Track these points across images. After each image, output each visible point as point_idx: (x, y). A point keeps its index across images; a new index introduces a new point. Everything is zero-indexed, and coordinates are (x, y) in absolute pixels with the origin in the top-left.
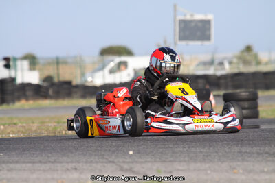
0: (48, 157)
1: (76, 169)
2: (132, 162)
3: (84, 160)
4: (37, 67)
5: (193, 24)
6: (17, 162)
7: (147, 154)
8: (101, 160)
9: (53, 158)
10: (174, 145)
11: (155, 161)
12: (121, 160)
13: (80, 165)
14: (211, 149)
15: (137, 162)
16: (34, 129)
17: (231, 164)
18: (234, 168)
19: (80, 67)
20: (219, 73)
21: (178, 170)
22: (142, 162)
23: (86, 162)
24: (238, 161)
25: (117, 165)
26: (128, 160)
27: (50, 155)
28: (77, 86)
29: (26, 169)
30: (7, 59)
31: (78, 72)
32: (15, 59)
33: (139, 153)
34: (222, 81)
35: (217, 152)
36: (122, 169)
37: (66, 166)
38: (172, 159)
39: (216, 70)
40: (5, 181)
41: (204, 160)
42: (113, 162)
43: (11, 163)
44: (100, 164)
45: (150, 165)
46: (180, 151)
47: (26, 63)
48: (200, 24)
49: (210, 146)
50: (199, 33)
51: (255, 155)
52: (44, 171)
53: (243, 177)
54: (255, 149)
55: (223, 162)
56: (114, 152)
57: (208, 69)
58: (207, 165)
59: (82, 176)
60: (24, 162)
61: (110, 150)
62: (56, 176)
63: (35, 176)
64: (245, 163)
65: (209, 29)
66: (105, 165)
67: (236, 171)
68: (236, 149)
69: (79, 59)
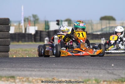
1: (87, 72)
2: (113, 70)
4: (71, 25)
6: (61, 68)
7: (120, 66)
8: (99, 68)
9: (77, 67)
11: (124, 70)
12: (108, 69)
13: (89, 70)
15: (115, 70)
19: (91, 25)
22: (117, 70)
23: (92, 69)
25: (106, 71)
26: (111, 69)
27: (76, 65)
28: (89, 34)
29: (65, 71)
30: (58, 21)
31: (90, 28)
32: (62, 21)
33: (116, 65)
36: (108, 73)
37: (83, 70)
40: (55, 77)
42: (104, 69)
43: (58, 68)
44: (98, 70)
45: (121, 71)
47: (66, 23)
52: (73, 72)
56: (105, 65)
59: (90, 75)
60: (64, 68)
61: (103, 64)
62: (78, 75)
63: (69, 75)
66: (101, 70)
69: (90, 22)
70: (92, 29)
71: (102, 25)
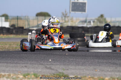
0: (14, 61)
1: (26, 67)
2: (51, 65)
3: (30, 63)
4: (8, 20)
5: (78, 4)
7: (57, 61)
8: (37, 63)
9: (16, 61)
10: (69, 57)
11: (61, 65)
12: (46, 63)
13: (28, 64)
14: (86, 60)
15: (53, 64)
16: (7, 47)
17: (94, 67)
18: (96, 69)
19: (28, 21)
20: (89, 26)
21: (71, 69)
22: (55, 65)
23: (31, 64)
24: (98, 66)
25: (44, 65)
26: (49, 64)
27: (14, 60)
28: (26, 29)
29: (4, 65)
31: (27, 23)
33: (54, 60)
34: (90, 30)
35: (88, 62)
36: (46, 68)
37: (22, 65)
38: (68, 64)
39: (87, 24)
41: (82, 65)
42: (42, 64)
44: (37, 65)
45: (58, 66)
46: (72, 60)
47: (3, 18)
48: (81, 4)
49: (85, 59)
50: (80, 8)
51: (105, 63)
52: (12, 67)
53: (100, 73)
54: (105, 61)
55: (91, 66)
56: (43, 60)
57: (84, 24)
58: (84, 67)
59: (29, 70)
60: (3, 63)
61: (41, 59)
62: (17, 69)
64: (101, 67)
65: (85, 7)
66: (39, 65)
67: (96, 70)
68: (97, 60)
69: (27, 18)
70: (29, 24)
71: (38, 21)
